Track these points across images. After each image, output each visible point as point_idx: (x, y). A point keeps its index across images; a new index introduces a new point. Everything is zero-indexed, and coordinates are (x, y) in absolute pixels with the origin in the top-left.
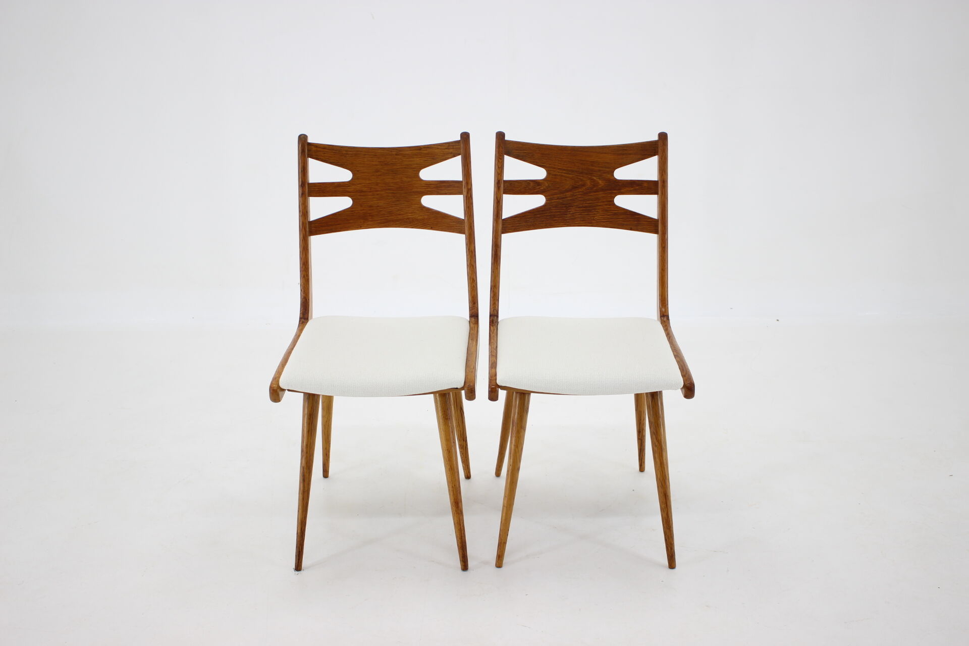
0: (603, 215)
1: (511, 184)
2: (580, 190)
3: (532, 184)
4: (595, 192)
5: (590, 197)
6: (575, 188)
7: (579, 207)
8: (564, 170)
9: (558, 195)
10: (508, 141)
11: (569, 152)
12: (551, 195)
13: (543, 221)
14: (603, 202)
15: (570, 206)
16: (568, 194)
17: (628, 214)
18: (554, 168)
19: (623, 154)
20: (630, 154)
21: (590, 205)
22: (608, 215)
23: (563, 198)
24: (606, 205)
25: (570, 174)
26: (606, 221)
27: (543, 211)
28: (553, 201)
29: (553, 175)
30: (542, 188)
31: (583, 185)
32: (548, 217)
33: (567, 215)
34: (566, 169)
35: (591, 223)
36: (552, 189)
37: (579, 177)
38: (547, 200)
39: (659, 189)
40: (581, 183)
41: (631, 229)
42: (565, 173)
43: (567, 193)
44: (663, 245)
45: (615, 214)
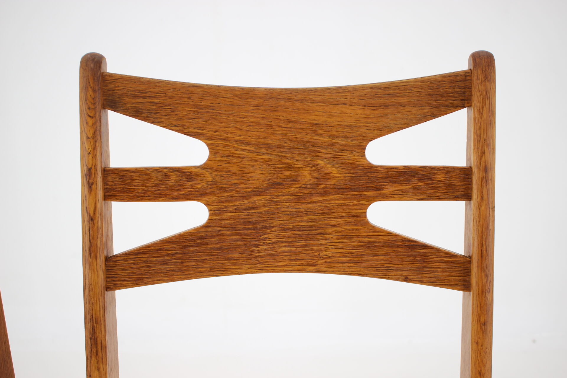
0: (342, 248)
1: (122, 177)
2: (288, 190)
3: (174, 177)
4: (321, 195)
5: (309, 206)
6: (275, 185)
7: (286, 230)
8: (249, 144)
9: (237, 203)
10: (111, 75)
11: (260, 101)
12: (221, 202)
13: (203, 261)
14: (342, 217)
15: (265, 227)
16: (261, 199)
17: (398, 246)
18: (226, 140)
19: (387, 106)
20: (403, 105)
21: (312, 224)
22: (354, 247)
23: (249, 209)
24: (348, 224)
25: (263, 153)
26: (348, 262)
27: (202, 238)
28: (225, 216)
29: (223, 155)
30: (199, 186)
31: (295, 179)
32: (215, 252)
33: (257, 246)
34: (253, 141)
35: (315, 265)
36: (221, 189)
37: (285, 160)
38: (211, 215)
39: (474, 187)
40: (288, 174)
41: (406, 279)
42: (251, 151)
43: (257, 198)
44: (482, 320)
45: (369, 245)
